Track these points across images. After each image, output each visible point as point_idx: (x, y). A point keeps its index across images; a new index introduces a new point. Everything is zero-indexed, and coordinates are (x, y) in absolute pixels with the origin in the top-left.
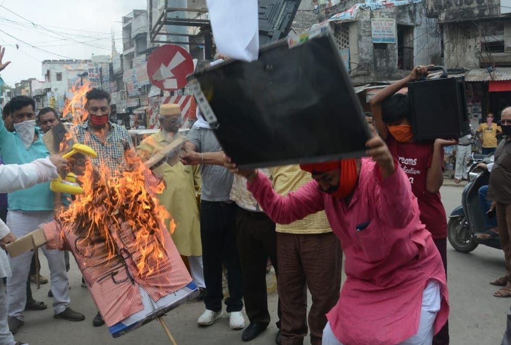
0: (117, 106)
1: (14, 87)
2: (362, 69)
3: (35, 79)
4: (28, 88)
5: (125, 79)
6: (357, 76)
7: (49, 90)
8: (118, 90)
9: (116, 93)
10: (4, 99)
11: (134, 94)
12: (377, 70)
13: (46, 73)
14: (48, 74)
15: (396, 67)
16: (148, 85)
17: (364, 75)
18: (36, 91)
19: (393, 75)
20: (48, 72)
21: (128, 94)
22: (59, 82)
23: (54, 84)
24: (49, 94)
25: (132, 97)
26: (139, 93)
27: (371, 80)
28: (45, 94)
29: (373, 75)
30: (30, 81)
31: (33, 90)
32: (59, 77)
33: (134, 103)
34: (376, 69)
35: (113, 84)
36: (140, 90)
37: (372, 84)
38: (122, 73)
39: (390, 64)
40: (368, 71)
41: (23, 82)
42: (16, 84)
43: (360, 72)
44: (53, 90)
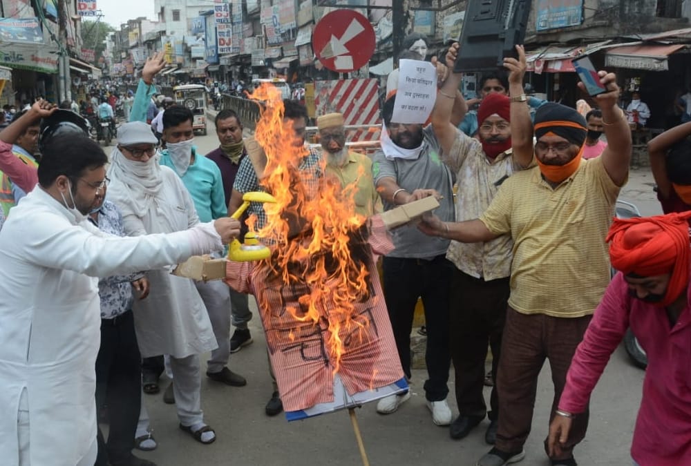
0: (253, 56)
1: (119, 29)
2: (601, 18)
3: (145, 18)
4: (136, 31)
5: (262, 20)
6: (594, 27)
7: (164, 33)
8: (253, 35)
9: (250, 39)
10: (108, 46)
11: (275, 40)
12: (624, 18)
13: (159, 11)
14: (162, 13)
15: (654, 13)
16: (293, 30)
17: (604, 26)
18: (147, 34)
19: (648, 26)
20: (163, 9)
21: (266, 40)
22: (176, 23)
23: (170, 26)
24: (163, 39)
25: (272, 45)
26: (281, 40)
27: (614, 33)
28: (158, 39)
29: (617, 26)
30: (139, 21)
31: (144, 33)
32: (176, 15)
33: (274, 53)
34: (623, 16)
35: (247, 26)
36: (283, 35)
37: (616, 40)
38: (259, 12)
39: (645, 10)
40: (610, 21)
41: (131, 22)
42: (122, 25)
43: (598, 22)
44: (168, 33)
